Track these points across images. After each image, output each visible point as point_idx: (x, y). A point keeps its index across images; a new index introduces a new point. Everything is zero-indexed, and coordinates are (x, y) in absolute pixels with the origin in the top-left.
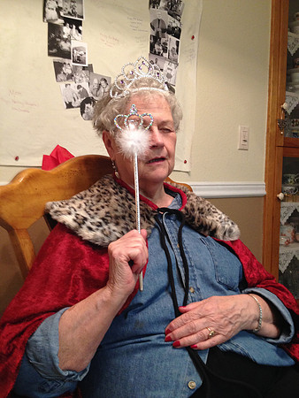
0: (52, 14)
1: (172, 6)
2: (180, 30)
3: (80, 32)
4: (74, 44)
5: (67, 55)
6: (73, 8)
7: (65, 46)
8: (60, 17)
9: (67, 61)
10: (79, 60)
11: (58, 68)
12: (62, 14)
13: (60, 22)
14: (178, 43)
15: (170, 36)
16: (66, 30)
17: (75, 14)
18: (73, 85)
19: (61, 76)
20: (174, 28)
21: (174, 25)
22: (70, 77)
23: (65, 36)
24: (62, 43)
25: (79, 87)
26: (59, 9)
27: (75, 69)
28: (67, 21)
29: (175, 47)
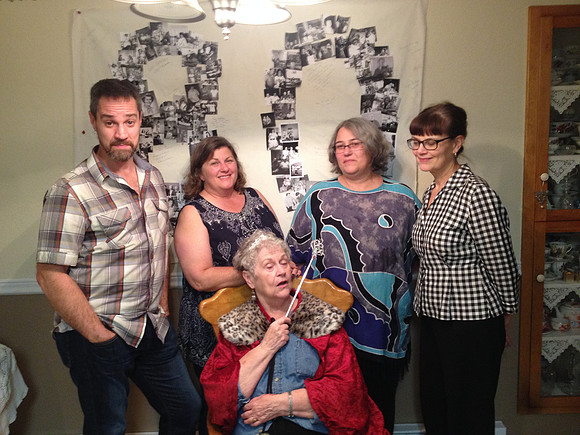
0: (274, 143)
1: (386, 105)
2: (396, 124)
3: (296, 151)
4: (292, 162)
5: (286, 171)
6: (290, 134)
7: (284, 165)
8: (280, 144)
9: (286, 176)
10: (297, 173)
11: (280, 182)
12: (281, 141)
13: (280, 148)
14: (394, 137)
15: (385, 133)
16: (285, 153)
17: (291, 138)
18: (292, 193)
19: (282, 189)
20: (388, 125)
21: (389, 121)
22: (290, 188)
23: (284, 158)
24: (283, 163)
25: (297, 194)
26: (279, 138)
27: (293, 182)
28: (285, 145)
29: (391, 141)
